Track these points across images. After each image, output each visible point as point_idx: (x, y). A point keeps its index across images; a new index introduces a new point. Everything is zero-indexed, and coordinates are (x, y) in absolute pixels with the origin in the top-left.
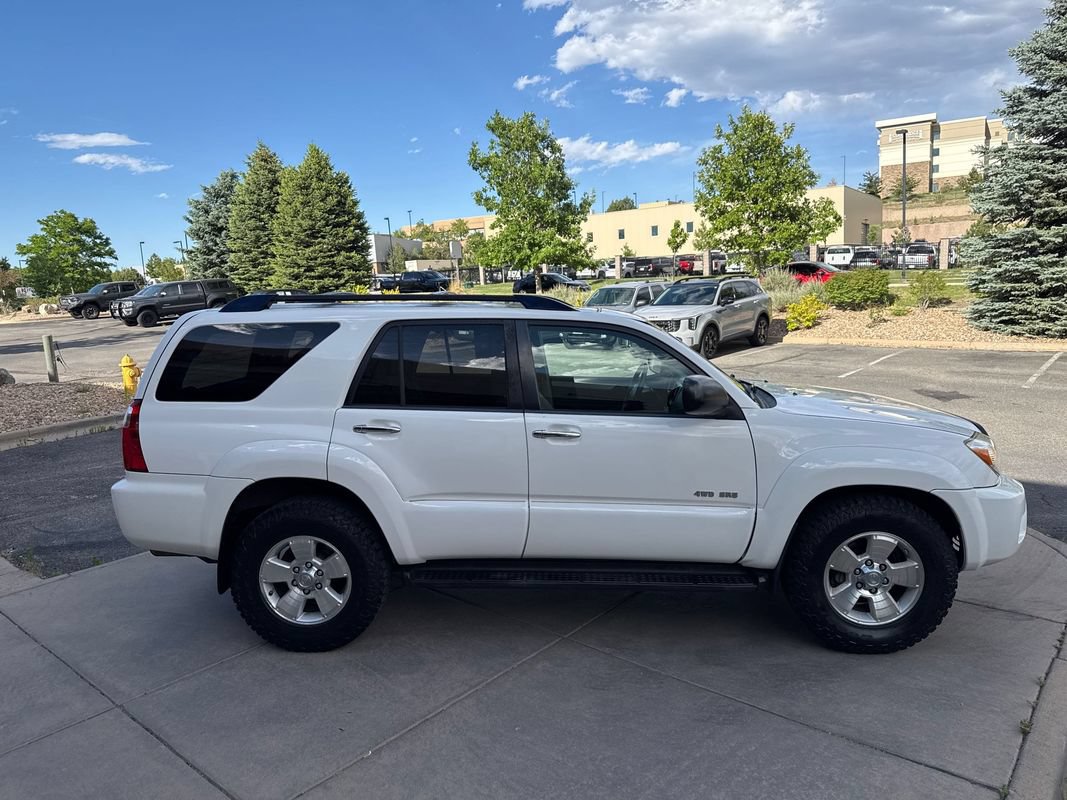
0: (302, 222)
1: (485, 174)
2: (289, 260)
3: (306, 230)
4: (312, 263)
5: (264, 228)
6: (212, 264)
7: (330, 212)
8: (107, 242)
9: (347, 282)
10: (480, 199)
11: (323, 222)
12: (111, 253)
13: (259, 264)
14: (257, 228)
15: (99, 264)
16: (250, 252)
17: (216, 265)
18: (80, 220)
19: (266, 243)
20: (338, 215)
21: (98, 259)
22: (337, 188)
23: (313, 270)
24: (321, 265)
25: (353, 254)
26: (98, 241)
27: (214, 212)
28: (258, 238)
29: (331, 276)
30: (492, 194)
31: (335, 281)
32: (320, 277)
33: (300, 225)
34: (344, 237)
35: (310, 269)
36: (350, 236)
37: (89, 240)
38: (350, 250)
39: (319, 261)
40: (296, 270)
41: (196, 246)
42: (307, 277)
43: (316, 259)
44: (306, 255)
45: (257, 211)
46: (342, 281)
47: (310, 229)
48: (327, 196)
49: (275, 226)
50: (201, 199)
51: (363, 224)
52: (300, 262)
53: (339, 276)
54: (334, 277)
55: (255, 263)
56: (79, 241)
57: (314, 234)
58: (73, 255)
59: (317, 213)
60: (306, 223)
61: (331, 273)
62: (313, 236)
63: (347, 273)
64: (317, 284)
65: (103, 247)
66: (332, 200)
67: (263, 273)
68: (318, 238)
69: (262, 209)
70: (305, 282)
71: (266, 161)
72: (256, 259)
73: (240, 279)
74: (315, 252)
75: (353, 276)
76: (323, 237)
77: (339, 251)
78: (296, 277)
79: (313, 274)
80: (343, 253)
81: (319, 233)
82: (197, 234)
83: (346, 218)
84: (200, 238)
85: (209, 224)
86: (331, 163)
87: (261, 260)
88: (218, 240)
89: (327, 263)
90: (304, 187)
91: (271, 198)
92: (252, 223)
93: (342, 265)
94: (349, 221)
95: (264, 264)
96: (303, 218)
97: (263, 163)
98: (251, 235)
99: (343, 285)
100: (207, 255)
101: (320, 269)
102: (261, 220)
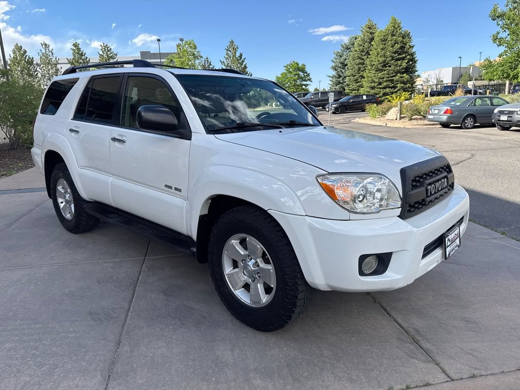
0: (379, 59)
1: (500, 23)
2: (370, 79)
3: (381, 63)
4: (381, 80)
5: (363, 64)
6: (339, 83)
7: (395, 52)
8: (308, 75)
9: (398, 90)
10: (495, 39)
11: (390, 58)
12: (310, 80)
13: (358, 82)
14: (360, 63)
15: (305, 85)
16: (355, 76)
17: (341, 83)
18: (300, 65)
19: (363, 71)
20: (399, 54)
21: (305, 83)
22: (401, 39)
23: (381, 85)
24: (386, 81)
25: (405, 75)
26: (305, 74)
27: (344, 57)
28: (359, 69)
29: (390, 88)
30: (504, 35)
31: (392, 90)
32: (384, 88)
33: (378, 61)
34: (400, 66)
35: (380, 84)
36: (404, 65)
37: (301, 74)
38: (403, 73)
39: (385, 80)
40: (373, 85)
41: (334, 74)
42: (378, 88)
43: (383, 78)
44: (379, 77)
45: (361, 55)
46: (396, 90)
47: (384, 63)
48: (395, 44)
49: (367, 62)
50: (340, 51)
51: (414, 59)
52: (375, 80)
53: (395, 87)
54: (391, 88)
55: (356, 81)
56: (298, 74)
57: (385, 65)
58: (295, 80)
59: (388, 53)
60: (381, 60)
61: (390, 86)
62: (385, 66)
63: (399, 85)
64: (382, 91)
65: (307, 77)
66: (397, 46)
67: (359, 86)
68: (387, 67)
69: (363, 54)
70: (376, 91)
71: (370, 28)
72: (357, 79)
73: (349, 90)
74: (384, 74)
75: (402, 87)
76: (390, 66)
77: (397, 73)
78: (373, 88)
79: (381, 86)
80: (399, 75)
81: (388, 64)
82: (335, 68)
83: (404, 56)
84: (336, 70)
85: (341, 63)
86: (401, 25)
87: (359, 80)
88: (343, 71)
89: (389, 80)
90: (384, 40)
91: (369, 48)
92: (358, 61)
93: (397, 81)
94: (406, 57)
95: (361, 82)
96: (381, 57)
97: (368, 29)
98: (357, 67)
99: (396, 92)
100: (338, 78)
101: (385, 84)
102: (362, 59)
